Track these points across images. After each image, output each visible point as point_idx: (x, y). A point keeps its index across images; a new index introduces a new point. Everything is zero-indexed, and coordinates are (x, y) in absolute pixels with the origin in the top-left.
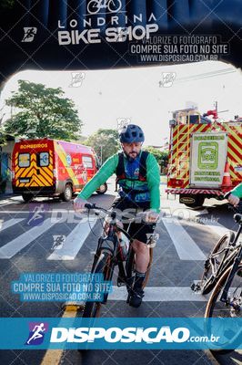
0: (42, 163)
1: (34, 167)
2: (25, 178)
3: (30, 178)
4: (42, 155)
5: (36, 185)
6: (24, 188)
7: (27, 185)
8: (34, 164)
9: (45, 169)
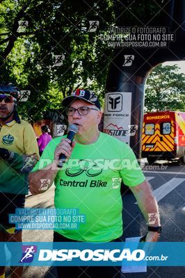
0: (165, 132)
1: (157, 135)
2: (150, 144)
3: (154, 144)
4: (165, 125)
5: (159, 150)
6: (149, 153)
7: (152, 150)
8: (158, 132)
9: (167, 136)
